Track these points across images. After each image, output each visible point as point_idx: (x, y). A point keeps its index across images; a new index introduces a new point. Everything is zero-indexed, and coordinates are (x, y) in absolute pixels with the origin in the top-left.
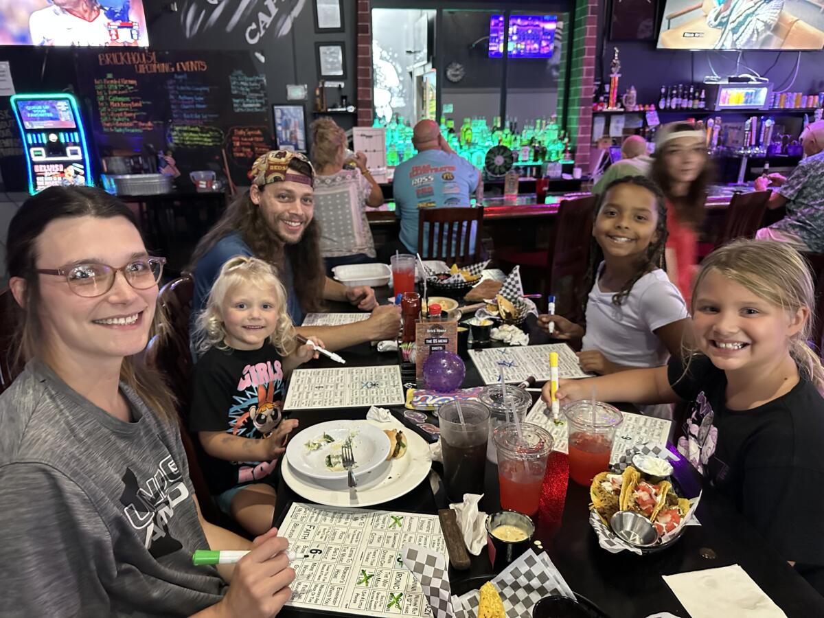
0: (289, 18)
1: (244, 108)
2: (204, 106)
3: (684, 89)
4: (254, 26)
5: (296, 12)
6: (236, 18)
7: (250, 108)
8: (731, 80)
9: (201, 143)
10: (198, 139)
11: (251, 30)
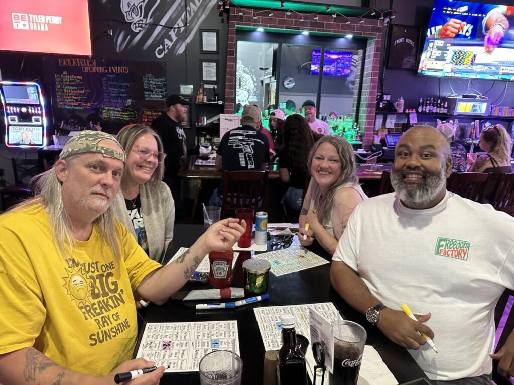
0: (184, 43)
1: (151, 98)
2: (125, 95)
3: (434, 101)
4: (161, 47)
5: (188, 40)
6: (150, 41)
7: (155, 98)
8: (464, 96)
9: (121, 118)
10: (120, 116)
11: (159, 49)
